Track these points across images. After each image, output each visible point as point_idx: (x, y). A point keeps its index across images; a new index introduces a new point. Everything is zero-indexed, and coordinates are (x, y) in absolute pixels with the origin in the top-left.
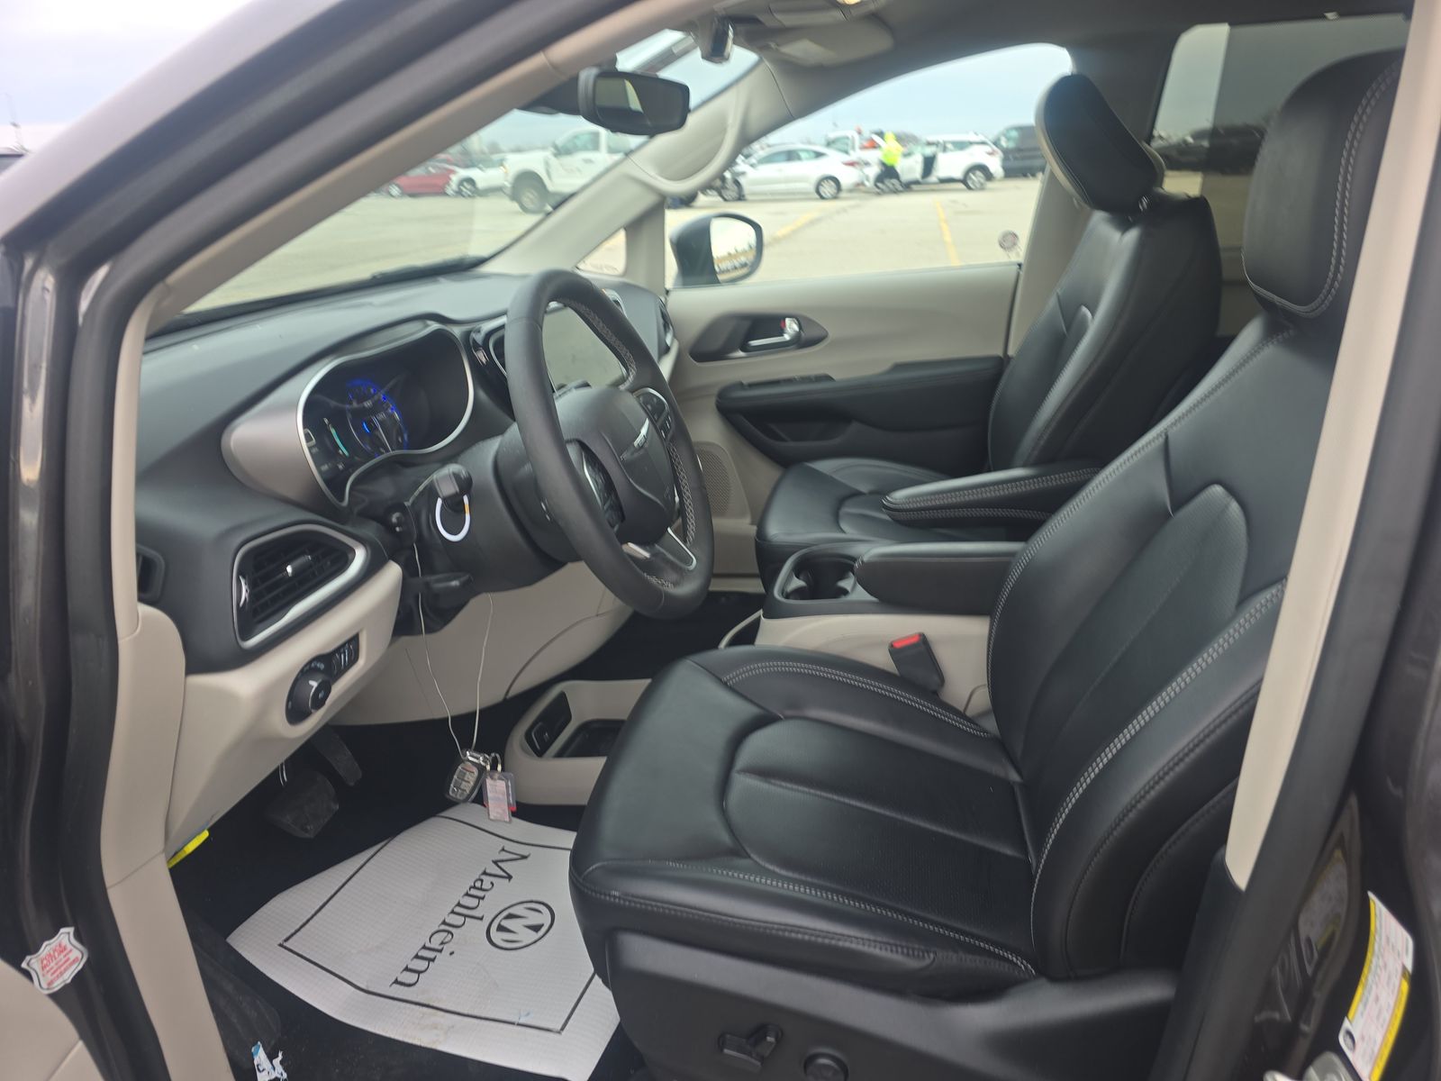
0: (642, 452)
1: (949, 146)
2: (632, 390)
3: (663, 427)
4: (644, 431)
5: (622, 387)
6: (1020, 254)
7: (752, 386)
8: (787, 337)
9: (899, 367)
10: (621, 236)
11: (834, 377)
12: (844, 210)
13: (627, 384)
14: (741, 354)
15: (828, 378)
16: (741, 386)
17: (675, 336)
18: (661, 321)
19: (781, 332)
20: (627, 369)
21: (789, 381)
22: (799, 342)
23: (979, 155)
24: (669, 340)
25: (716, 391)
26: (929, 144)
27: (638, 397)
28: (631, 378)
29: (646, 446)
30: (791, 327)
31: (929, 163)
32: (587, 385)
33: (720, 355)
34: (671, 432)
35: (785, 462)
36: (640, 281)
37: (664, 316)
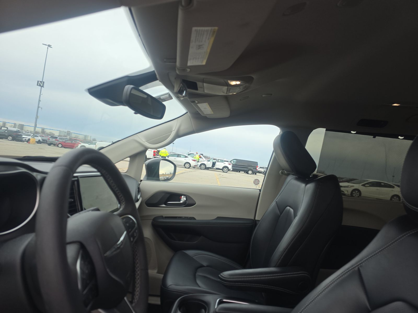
0: (118, 251)
1: (219, 161)
2: (120, 215)
3: (133, 236)
4: (122, 239)
5: (115, 213)
6: (259, 187)
7: (166, 218)
8: (181, 202)
9: (219, 218)
10: (128, 159)
11: (196, 219)
12: (191, 171)
13: (118, 212)
14: (164, 206)
15: (194, 218)
16: (162, 217)
17: (141, 196)
18: (137, 190)
19: (180, 200)
20: (121, 205)
21: (180, 218)
22: (186, 204)
23: (227, 164)
24: (139, 197)
25: (152, 218)
26: (214, 159)
27: (123, 219)
28: (121, 209)
29: (122, 247)
30: (183, 199)
31: (214, 164)
32: (98, 210)
33: (156, 205)
34: (136, 238)
35: (176, 249)
36: (132, 175)
37: (139, 188)
